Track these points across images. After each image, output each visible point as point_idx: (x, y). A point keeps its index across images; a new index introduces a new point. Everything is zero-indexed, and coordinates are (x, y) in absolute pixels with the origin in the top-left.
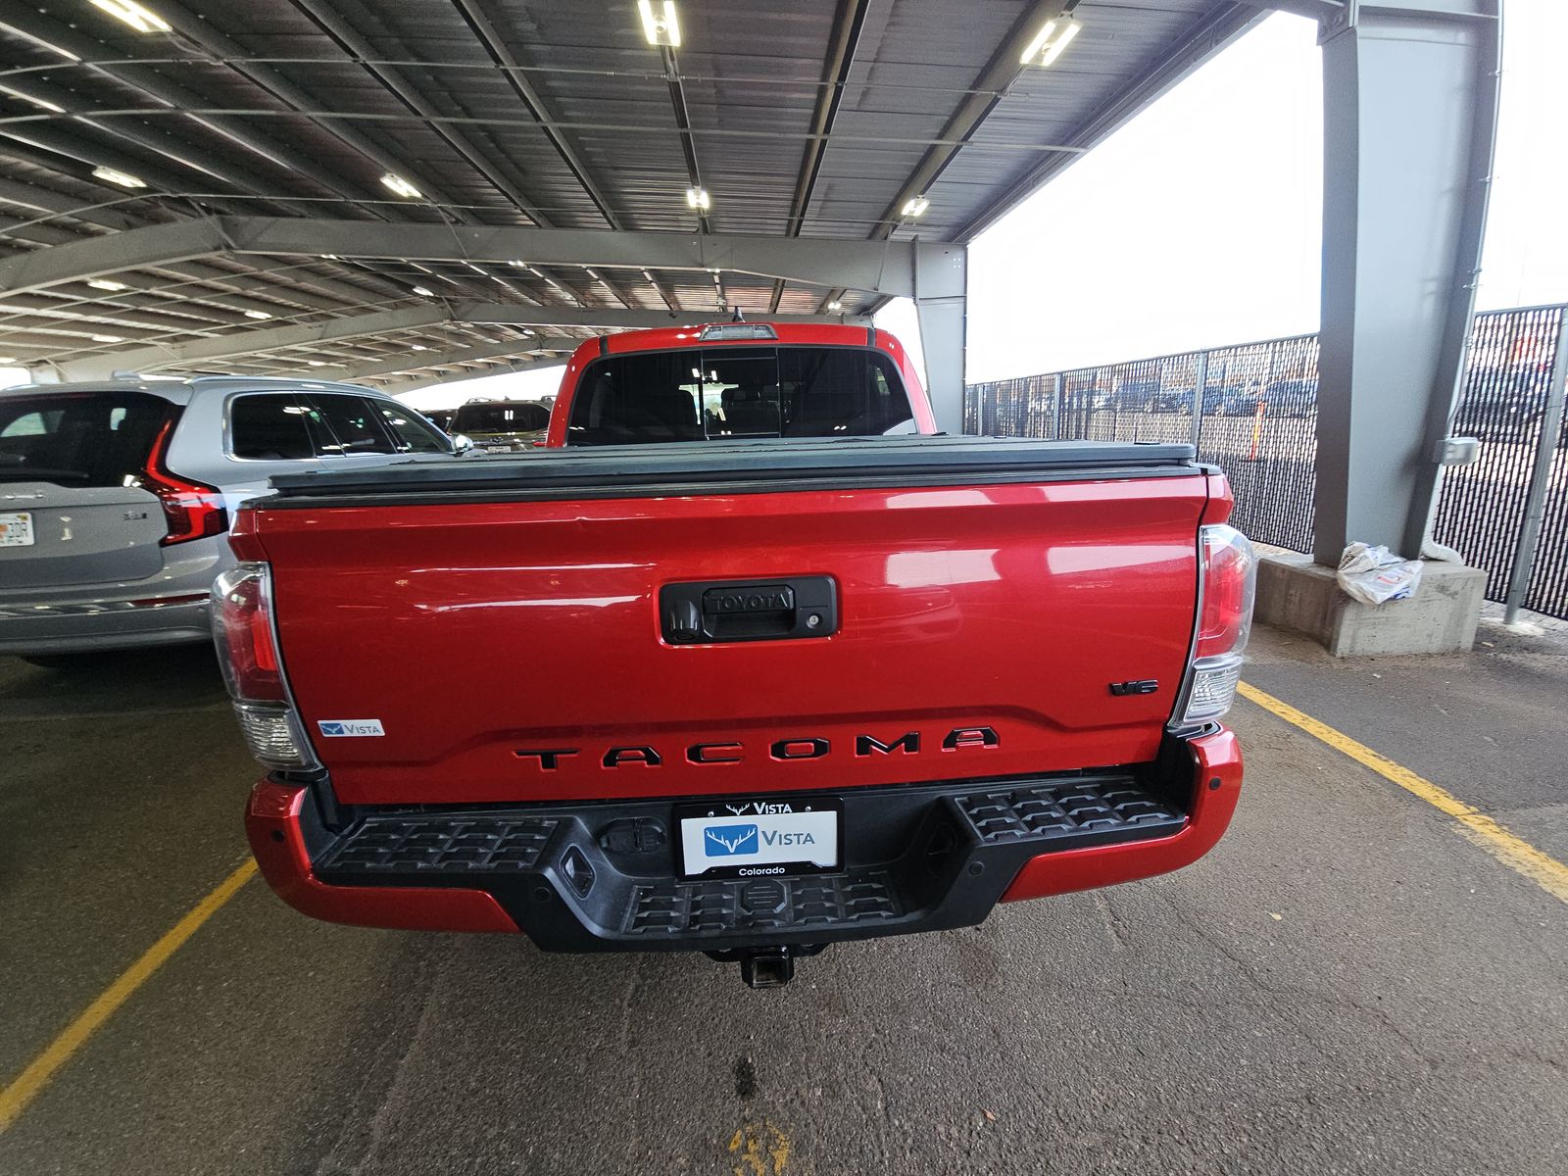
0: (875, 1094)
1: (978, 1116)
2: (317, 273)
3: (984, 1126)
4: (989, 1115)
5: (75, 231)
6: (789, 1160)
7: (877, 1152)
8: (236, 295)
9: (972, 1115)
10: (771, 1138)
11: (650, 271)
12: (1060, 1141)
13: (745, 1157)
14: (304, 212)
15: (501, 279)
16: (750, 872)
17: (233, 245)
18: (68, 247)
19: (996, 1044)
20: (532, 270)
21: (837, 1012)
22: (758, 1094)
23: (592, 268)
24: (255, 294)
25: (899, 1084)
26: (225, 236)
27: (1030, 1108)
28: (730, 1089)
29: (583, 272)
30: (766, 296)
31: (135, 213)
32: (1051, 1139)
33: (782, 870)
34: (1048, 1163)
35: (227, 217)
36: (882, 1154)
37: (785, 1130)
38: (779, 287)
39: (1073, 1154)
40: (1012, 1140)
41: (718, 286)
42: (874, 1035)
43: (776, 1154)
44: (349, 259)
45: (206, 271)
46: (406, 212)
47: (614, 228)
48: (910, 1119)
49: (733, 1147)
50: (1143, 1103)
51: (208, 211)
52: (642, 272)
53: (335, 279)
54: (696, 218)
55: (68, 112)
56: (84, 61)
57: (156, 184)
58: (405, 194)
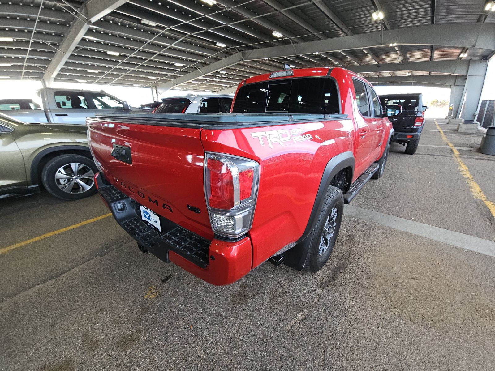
0: (180, 302)
1: (189, 325)
2: (265, 64)
3: (188, 327)
4: (191, 327)
5: (216, 59)
6: (153, 298)
7: (165, 311)
8: (249, 72)
9: (189, 323)
10: (156, 292)
11: (366, 49)
12: (196, 347)
13: (149, 291)
14: (259, 47)
15: (314, 60)
16: (150, 225)
17: (243, 59)
18: (215, 63)
19: (215, 317)
20: (322, 55)
21: (196, 282)
22: (164, 283)
23: (343, 51)
24: (253, 72)
25: (186, 304)
26: (242, 57)
27: (201, 335)
28: (162, 279)
29: (339, 53)
30: (428, 53)
31: (227, 53)
32: (195, 344)
33: (153, 228)
34: (187, 347)
35: (244, 51)
36: (166, 312)
37: (159, 293)
38: (432, 49)
39: (194, 352)
40: (188, 336)
41: (398, 52)
42: (196, 292)
43: (153, 295)
44: (272, 59)
45: (242, 67)
46: (283, 42)
47: (347, 35)
48: (178, 312)
49: (150, 288)
50: (226, 363)
51: (240, 51)
52: (362, 50)
53: (270, 65)
54: (381, 24)
55: (207, 29)
56: (205, 15)
57: (228, 46)
58: (278, 37)
